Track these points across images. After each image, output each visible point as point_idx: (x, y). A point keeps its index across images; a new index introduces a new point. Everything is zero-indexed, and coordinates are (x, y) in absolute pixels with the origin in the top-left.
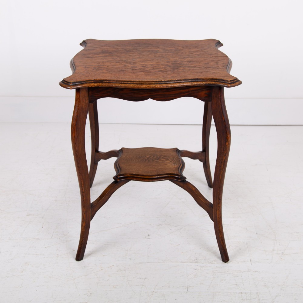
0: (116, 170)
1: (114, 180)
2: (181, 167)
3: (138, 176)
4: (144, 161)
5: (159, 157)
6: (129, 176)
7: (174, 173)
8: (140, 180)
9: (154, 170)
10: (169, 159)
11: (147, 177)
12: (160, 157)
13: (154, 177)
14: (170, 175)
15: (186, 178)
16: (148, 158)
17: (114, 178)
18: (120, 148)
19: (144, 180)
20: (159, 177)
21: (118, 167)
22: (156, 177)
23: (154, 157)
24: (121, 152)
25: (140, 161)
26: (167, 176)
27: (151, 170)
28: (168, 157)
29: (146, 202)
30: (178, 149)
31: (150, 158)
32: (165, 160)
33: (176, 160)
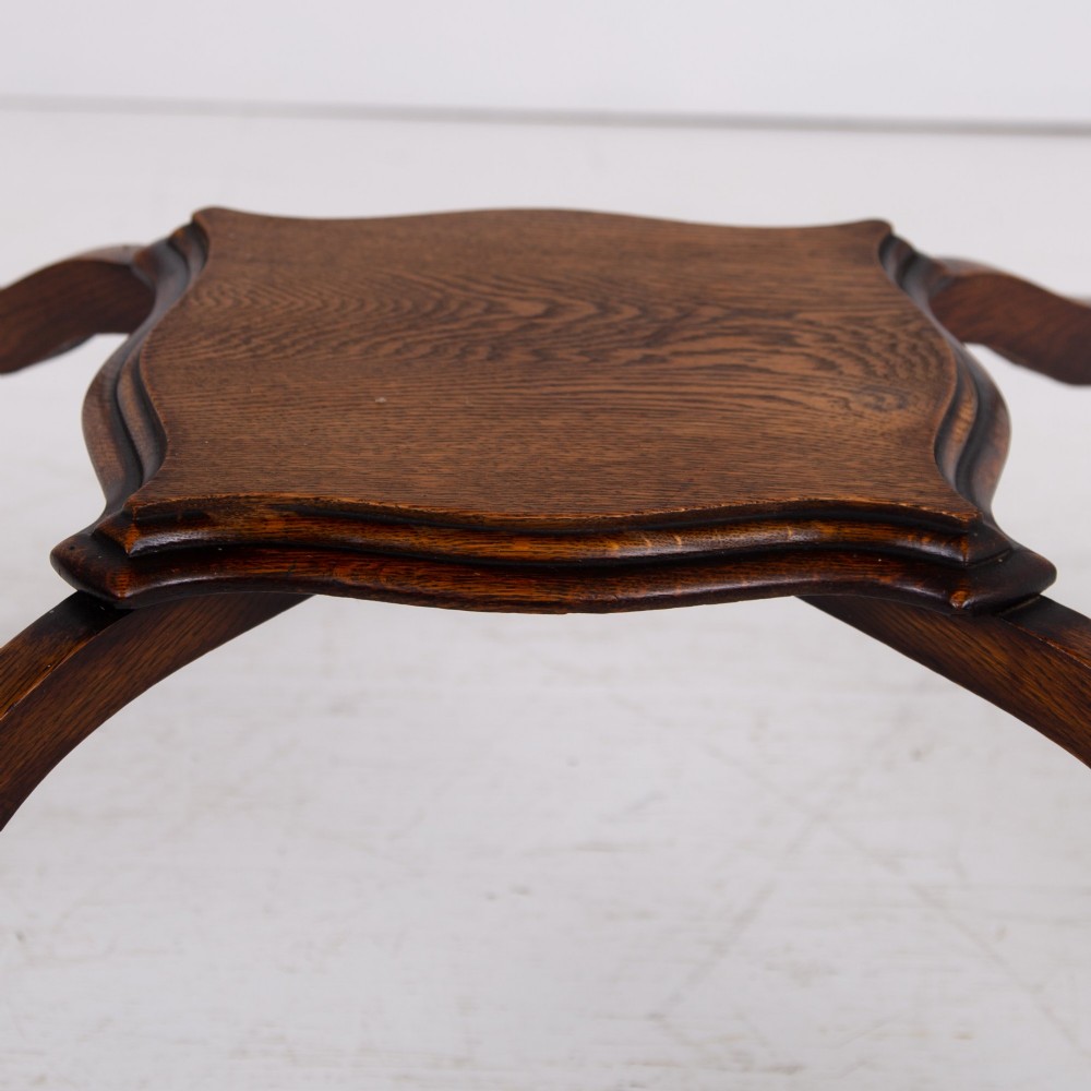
0: (111, 456)
1: (62, 590)
2: (960, 431)
3: (401, 540)
4: (483, 351)
5: (670, 313)
6: (276, 527)
7: (883, 497)
8: (430, 588)
9: (611, 456)
10: (806, 338)
11: (522, 549)
12: (686, 314)
13: (616, 550)
14: (827, 532)
15: (1047, 572)
16: (530, 324)
17: (66, 559)
18: (184, 219)
19: (480, 590)
20: (678, 546)
21: (136, 423)
22: (649, 548)
23: (604, 309)
24: (184, 258)
25: (424, 349)
26: (793, 535)
27: (572, 457)
28: (788, 315)
29: (491, 897)
30: (901, 230)
31: (556, 322)
32: (743, 342)
33: (893, 348)
